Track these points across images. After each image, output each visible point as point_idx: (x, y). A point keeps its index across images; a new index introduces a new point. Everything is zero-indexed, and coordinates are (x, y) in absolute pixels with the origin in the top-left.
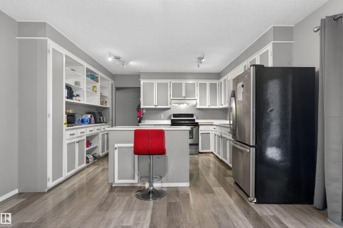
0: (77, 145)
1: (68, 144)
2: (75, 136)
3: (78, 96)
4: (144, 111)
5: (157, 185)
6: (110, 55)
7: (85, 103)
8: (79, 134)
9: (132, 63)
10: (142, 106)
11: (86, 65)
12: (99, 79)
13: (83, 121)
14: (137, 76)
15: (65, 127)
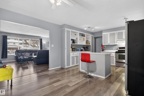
0: (75, 57)
1: (72, 57)
2: (74, 55)
3: (77, 42)
4: (105, 46)
5: (92, 75)
6: (85, 27)
7: (79, 44)
8: (76, 54)
9: (96, 28)
10: (103, 44)
11: (79, 32)
12: (85, 35)
13: (78, 50)
14: (101, 32)
15: (71, 52)
